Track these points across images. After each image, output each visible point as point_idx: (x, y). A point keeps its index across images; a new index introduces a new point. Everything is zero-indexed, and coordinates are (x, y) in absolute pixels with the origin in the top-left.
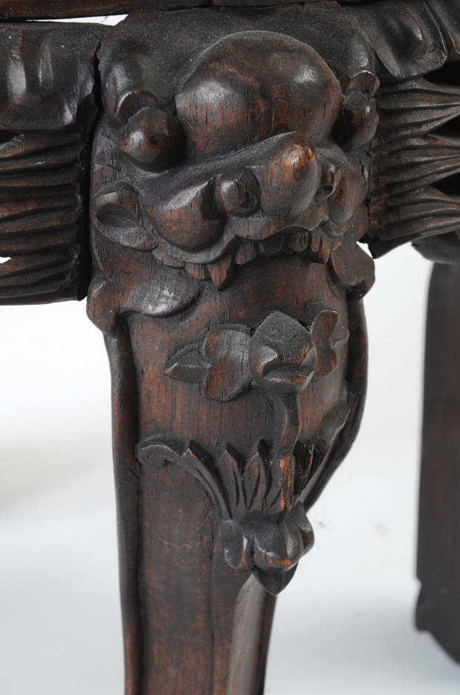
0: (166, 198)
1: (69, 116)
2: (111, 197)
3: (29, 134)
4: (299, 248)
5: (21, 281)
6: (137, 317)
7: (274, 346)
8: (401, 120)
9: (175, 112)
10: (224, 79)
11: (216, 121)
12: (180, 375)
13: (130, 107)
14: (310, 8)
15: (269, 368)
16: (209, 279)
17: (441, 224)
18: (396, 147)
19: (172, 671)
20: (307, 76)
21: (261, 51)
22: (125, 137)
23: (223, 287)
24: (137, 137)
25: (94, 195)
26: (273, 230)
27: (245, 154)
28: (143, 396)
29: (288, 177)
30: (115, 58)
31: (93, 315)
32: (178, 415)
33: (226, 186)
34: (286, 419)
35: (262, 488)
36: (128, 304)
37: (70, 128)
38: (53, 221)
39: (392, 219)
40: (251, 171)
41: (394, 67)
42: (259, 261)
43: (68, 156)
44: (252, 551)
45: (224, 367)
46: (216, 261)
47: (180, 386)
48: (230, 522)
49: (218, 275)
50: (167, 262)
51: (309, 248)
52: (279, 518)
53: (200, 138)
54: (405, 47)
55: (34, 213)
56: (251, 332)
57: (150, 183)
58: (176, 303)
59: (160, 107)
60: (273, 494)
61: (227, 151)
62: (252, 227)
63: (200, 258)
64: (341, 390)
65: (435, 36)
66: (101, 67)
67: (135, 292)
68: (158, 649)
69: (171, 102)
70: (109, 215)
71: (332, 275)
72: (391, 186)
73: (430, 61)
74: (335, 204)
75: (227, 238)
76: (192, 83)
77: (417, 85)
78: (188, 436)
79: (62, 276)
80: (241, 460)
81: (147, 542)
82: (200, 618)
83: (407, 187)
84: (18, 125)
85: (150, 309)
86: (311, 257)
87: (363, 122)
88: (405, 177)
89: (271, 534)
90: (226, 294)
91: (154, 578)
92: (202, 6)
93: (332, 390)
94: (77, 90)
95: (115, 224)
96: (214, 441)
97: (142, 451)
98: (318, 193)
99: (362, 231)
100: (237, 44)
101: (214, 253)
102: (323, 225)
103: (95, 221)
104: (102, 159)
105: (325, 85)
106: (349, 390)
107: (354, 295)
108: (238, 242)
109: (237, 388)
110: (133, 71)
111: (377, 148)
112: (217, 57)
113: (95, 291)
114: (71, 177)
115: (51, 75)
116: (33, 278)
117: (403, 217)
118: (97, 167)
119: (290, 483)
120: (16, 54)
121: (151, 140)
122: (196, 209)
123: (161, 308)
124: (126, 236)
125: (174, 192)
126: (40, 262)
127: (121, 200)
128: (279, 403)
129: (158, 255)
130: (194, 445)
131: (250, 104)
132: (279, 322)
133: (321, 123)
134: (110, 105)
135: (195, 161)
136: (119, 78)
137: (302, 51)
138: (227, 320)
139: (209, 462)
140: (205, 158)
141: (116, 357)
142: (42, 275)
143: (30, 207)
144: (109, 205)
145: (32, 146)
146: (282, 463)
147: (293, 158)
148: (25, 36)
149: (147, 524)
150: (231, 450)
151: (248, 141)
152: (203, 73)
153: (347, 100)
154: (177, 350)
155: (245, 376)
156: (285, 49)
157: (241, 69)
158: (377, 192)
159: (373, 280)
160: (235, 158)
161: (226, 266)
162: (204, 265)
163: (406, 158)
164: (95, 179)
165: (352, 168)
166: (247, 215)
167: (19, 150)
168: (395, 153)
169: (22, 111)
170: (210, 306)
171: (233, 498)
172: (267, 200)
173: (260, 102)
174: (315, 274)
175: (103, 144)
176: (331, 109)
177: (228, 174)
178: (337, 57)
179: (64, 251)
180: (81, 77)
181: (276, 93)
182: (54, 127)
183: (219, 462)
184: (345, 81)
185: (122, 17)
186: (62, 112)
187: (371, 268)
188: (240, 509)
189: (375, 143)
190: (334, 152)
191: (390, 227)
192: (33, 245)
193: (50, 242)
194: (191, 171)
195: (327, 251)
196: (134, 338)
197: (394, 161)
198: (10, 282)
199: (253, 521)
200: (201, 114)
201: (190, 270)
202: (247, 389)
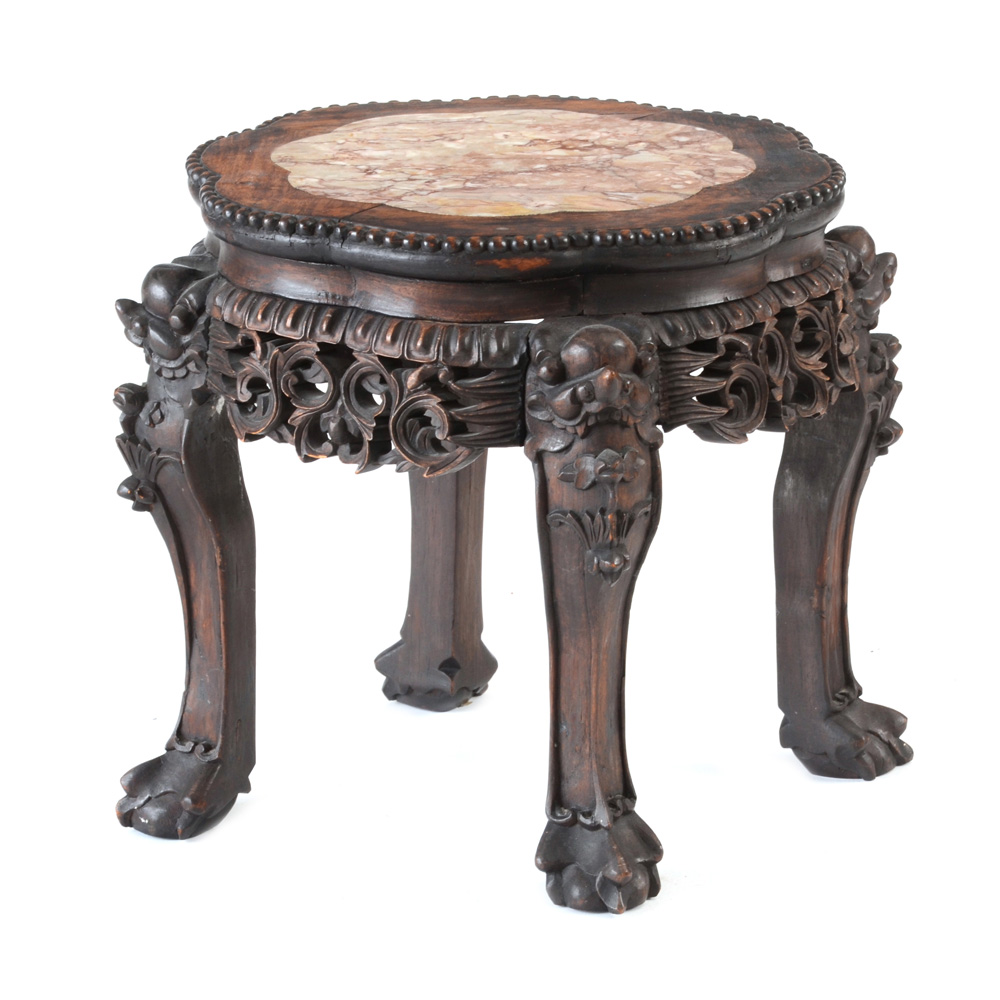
0: (556, 396)
1: (515, 362)
2: (534, 397)
3: (499, 370)
4: (617, 418)
5: (494, 436)
6: (547, 454)
7: (604, 461)
8: (673, 366)
9: (561, 359)
10: (581, 344)
11: (577, 362)
12: (565, 479)
13: (541, 357)
14: (629, 316)
15: (601, 471)
16: (576, 433)
17: (699, 417)
18: (672, 379)
19: (572, 651)
20: (620, 344)
21: (597, 332)
22: (538, 370)
23: (583, 437)
24: (544, 370)
25: (527, 397)
26: (601, 408)
27: (589, 375)
28: (549, 491)
29: (605, 384)
30: (536, 337)
31: (527, 453)
32: (565, 498)
33: (580, 389)
34: (611, 495)
35: (602, 530)
36: (542, 447)
37: (516, 367)
38: (508, 408)
39: (672, 413)
40: (591, 383)
41: (668, 342)
42: (597, 424)
43: (515, 380)
44: (599, 563)
45: (582, 473)
46: (579, 424)
47: (565, 484)
48: (590, 551)
49: (580, 430)
50: (559, 426)
51: (621, 420)
52: (611, 546)
53: (572, 370)
54: (674, 333)
55: (500, 405)
56: (595, 457)
57: (550, 390)
58: (563, 446)
59: (554, 357)
60: (607, 532)
61: (583, 375)
62: (593, 407)
63: (571, 423)
64: (647, 496)
65: (690, 329)
66: (530, 341)
67: (546, 440)
68: (565, 638)
69: (559, 355)
70: (534, 406)
71: (639, 438)
72: (670, 397)
73: (686, 339)
74: (633, 398)
75: (583, 413)
76: (569, 346)
77: (683, 350)
78: (569, 508)
79: (513, 434)
80: (593, 518)
81: (555, 571)
82: (583, 615)
83: (678, 399)
84: (494, 366)
85: (552, 449)
86: (624, 425)
87: (647, 364)
88: (678, 393)
89: (608, 553)
90: (585, 440)
91: (560, 594)
92: (579, 315)
93: (641, 493)
94: (519, 350)
95: (536, 410)
96: (580, 510)
97: (549, 517)
98: (621, 393)
99: (655, 418)
100: (587, 330)
101: (579, 420)
102: (628, 409)
103: (527, 409)
104: (530, 381)
105: (627, 348)
106: (653, 496)
107: (653, 448)
108: (588, 415)
109: (589, 482)
110: (543, 342)
111: (662, 379)
112: (578, 336)
113: (527, 442)
114: (516, 389)
115: (508, 344)
116: (499, 435)
117: (678, 412)
118: (528, 384)
119: (614, 527)
120: (493, 336)
121: (550, 370)
122: (568, 399)
123: (556, 449)
124: (540, 415)
125: (560, 393)
126: (502, 427)
127: (538, 398)
128: (608, 487)
129: (555, 423)
130: (571, 512)
131: (591, 354)
132: (607, 453)
133: (627, 363)
134: (533, 357)
135: (569, 380)
136: (537, 345)
137: (616, 332)
138: (586, 452)
139: (578, 519)
140: (573, 379)
141: (537, 473)
142: (503, 434)
143: (498, 402)
144: (533, 401)
145: (500, 375)
146: (609, 517)
147: (607, 376)
148: (497, 328)
149: (554, 560)
150: (588, 513)
151: (591, 370)
152: (573, 342)
153: (640, 354)
154: (564, 467)
155: (593, 477)
156: (607, 332)
157: (587, 339)
158: (664, 400)
159: (662, 441)
160: (585, 377)
161: (583, 426)
162: (574, 426)
163: (677, 384)
164: (527, 390)
165: (643, 384)
166: (590, 402)
167: (494, 377)
168: (672, 382)
169: (495, 360)
170: (579, 446)
171: (590, 538)
172: (598, 395)
173: (595, 353)
174: (629, 434)
175: (531, 374)
176: (631, 358)
177: (581, 384)
178: (636, 337)
179: (513, 423)
180: (521, 345)
181: (602, 349)
182: (508, 367)
183: (583, 520)
184: (639, 347)
185: (542, 320)
186: (512, 360)
187: (660, 436)
188: (593, 544)
189: (661, 376)
190: (634, 376)
191: (671, 417)
192: (499, 420)
193: (507, 418)
194: (568, 384)
195: (631, 422)
196: (545, 464)
197: (671, 385)
198: (489, 436)
199: (598, 550)
200: (571, 360)
201: (569, 429)
202: (594, 484)
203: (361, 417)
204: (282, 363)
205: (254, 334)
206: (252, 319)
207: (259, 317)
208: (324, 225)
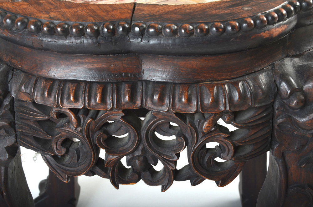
0: (305, 117)
1: (271, 99)
2: (281, 120)
9: (304, 92)
13: (291, 93)
30: (283, 80)
57: (295, 113)
58: (300, 146)
59: (300, 91)
67: (288, 144)
69: (302, 89)
76: (308, 82)
84: (260, 105)
85: (293, 149)
92: (286, 57)
94: (272, 91)
95: (283, 127)
103: (276, 127)
118: (277, 111)
123: (296, 149)
125: (308, 115)
129: (296, 133)
145: (262, 110)
167: (259, 112)
182: (268, 103)
200: (310, 91)
203: (164, 155)
204: (94, 127)
205: (68, 111)
206: (65, 101)
207: (72, 98)
208: (124, 28)
